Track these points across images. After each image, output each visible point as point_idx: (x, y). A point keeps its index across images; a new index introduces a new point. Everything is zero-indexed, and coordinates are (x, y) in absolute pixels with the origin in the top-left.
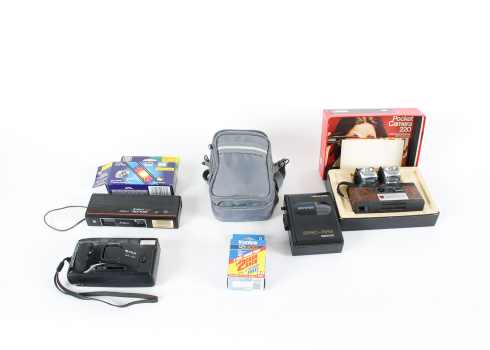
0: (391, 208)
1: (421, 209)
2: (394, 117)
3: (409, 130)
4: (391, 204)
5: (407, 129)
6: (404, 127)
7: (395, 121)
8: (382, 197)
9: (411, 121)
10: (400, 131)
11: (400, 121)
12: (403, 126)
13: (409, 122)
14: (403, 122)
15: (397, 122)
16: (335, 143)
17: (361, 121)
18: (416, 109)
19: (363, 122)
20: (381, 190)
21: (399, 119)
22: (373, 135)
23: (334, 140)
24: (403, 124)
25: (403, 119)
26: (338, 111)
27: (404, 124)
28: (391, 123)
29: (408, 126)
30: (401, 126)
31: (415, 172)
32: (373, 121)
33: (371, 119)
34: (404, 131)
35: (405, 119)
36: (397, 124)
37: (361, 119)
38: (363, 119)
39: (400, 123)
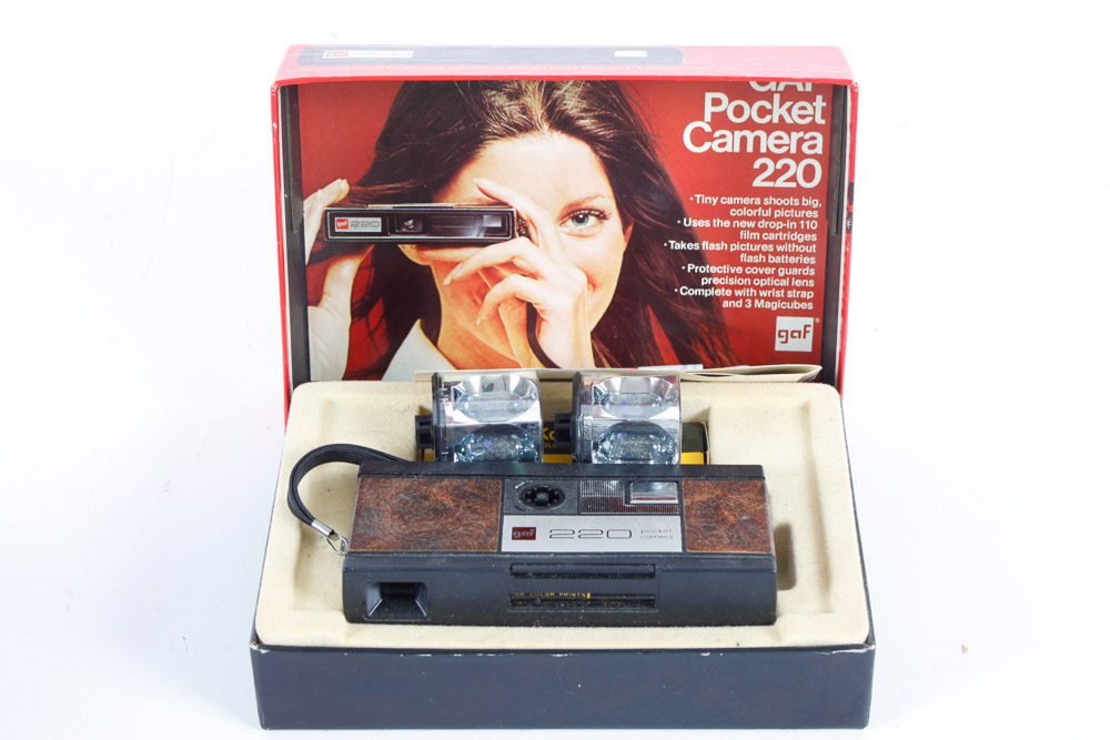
0: (580, 602)
1: (767, 616)
2: (709, 96)
3: (809, 173)
4: (561, 575)
5: (797, 169)
6: (775, 158)
7: (720, 121)
8: (526, 534)
9: (813, 126)
10: (758, 182)
11: (750, 125)
12: (769, 154)
13: (806, 128)
14: (769, 128)
15: (733, 127)
16: (379, 244)
17: (518, 117)
18: (835, 53)
19: (526, 127)
20: (542, 496)
21: (739, 111)
22: (598, 204)
23: (375, 225)
24: (768, 142)
25: (763, 112)
26: (352, 54)
27: (772, 141)
28: (699, 137)
29: (799, 157)
30: (757, 154)
31: (805, 409)
32: (587, 123)
33: (572, 104)
34: (780, 183)
35: (778, 111)
36: (730, 142)
37: (512, 109)
38: (525, 110)
39: (750, 136)
